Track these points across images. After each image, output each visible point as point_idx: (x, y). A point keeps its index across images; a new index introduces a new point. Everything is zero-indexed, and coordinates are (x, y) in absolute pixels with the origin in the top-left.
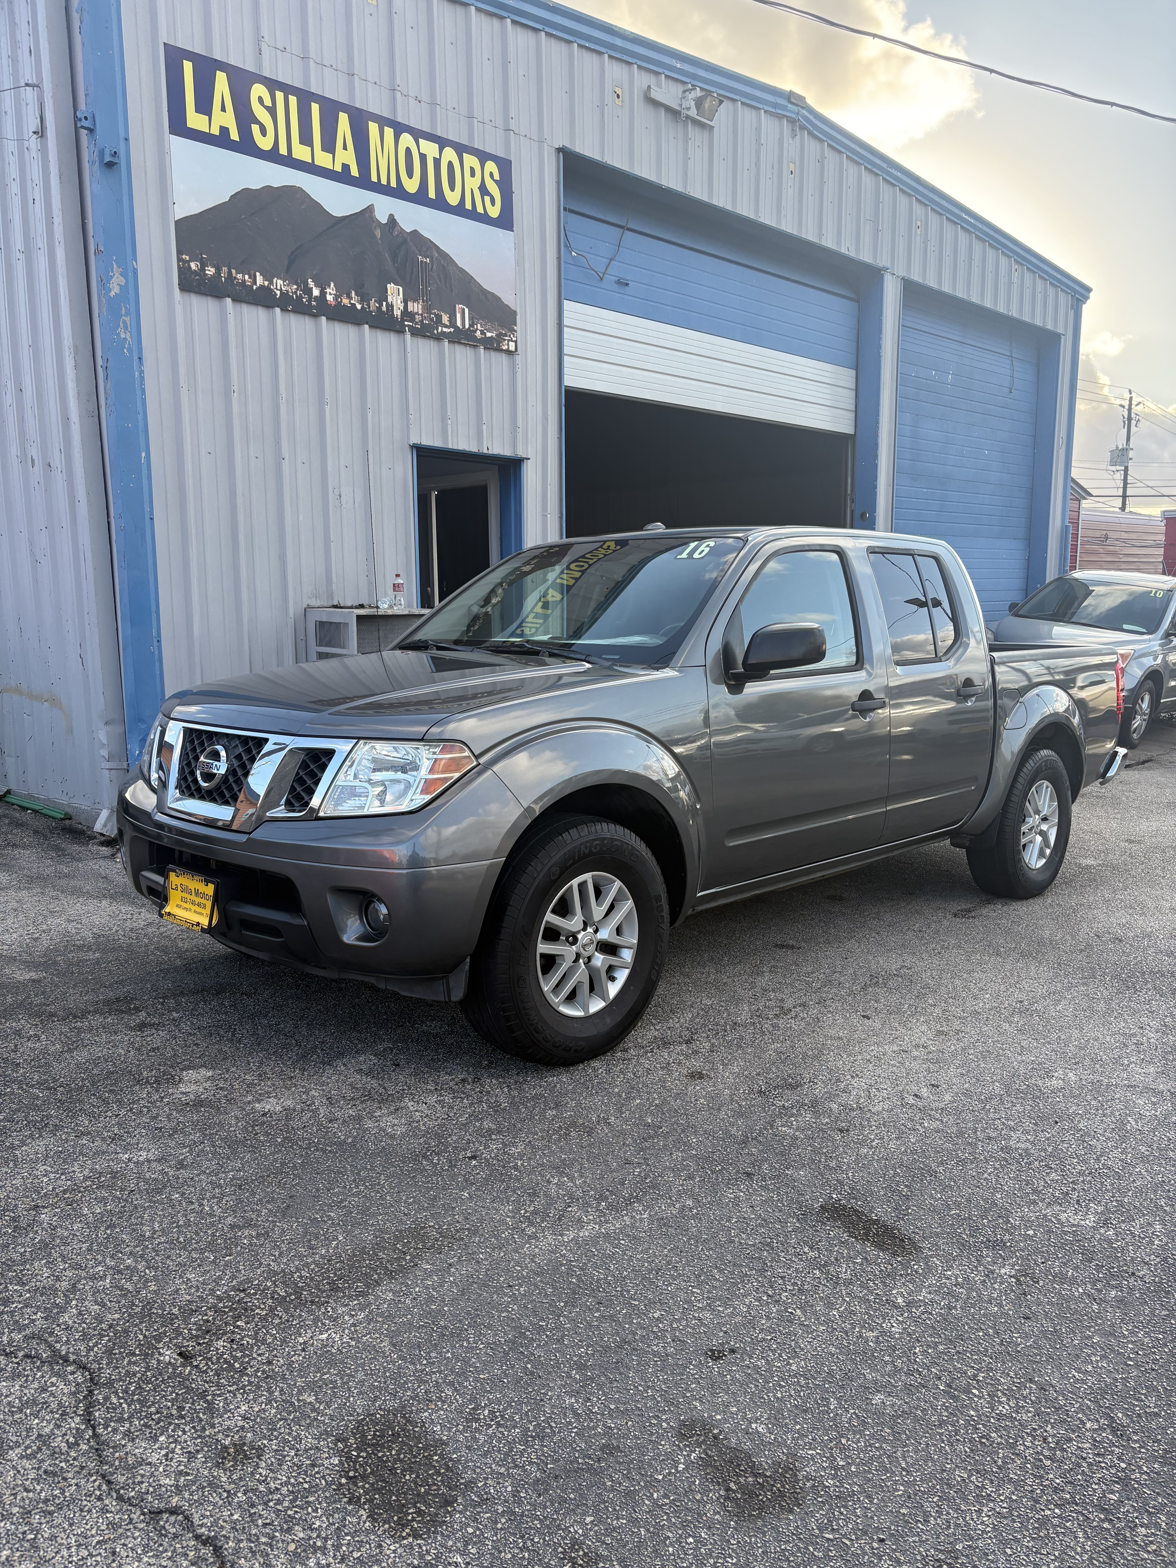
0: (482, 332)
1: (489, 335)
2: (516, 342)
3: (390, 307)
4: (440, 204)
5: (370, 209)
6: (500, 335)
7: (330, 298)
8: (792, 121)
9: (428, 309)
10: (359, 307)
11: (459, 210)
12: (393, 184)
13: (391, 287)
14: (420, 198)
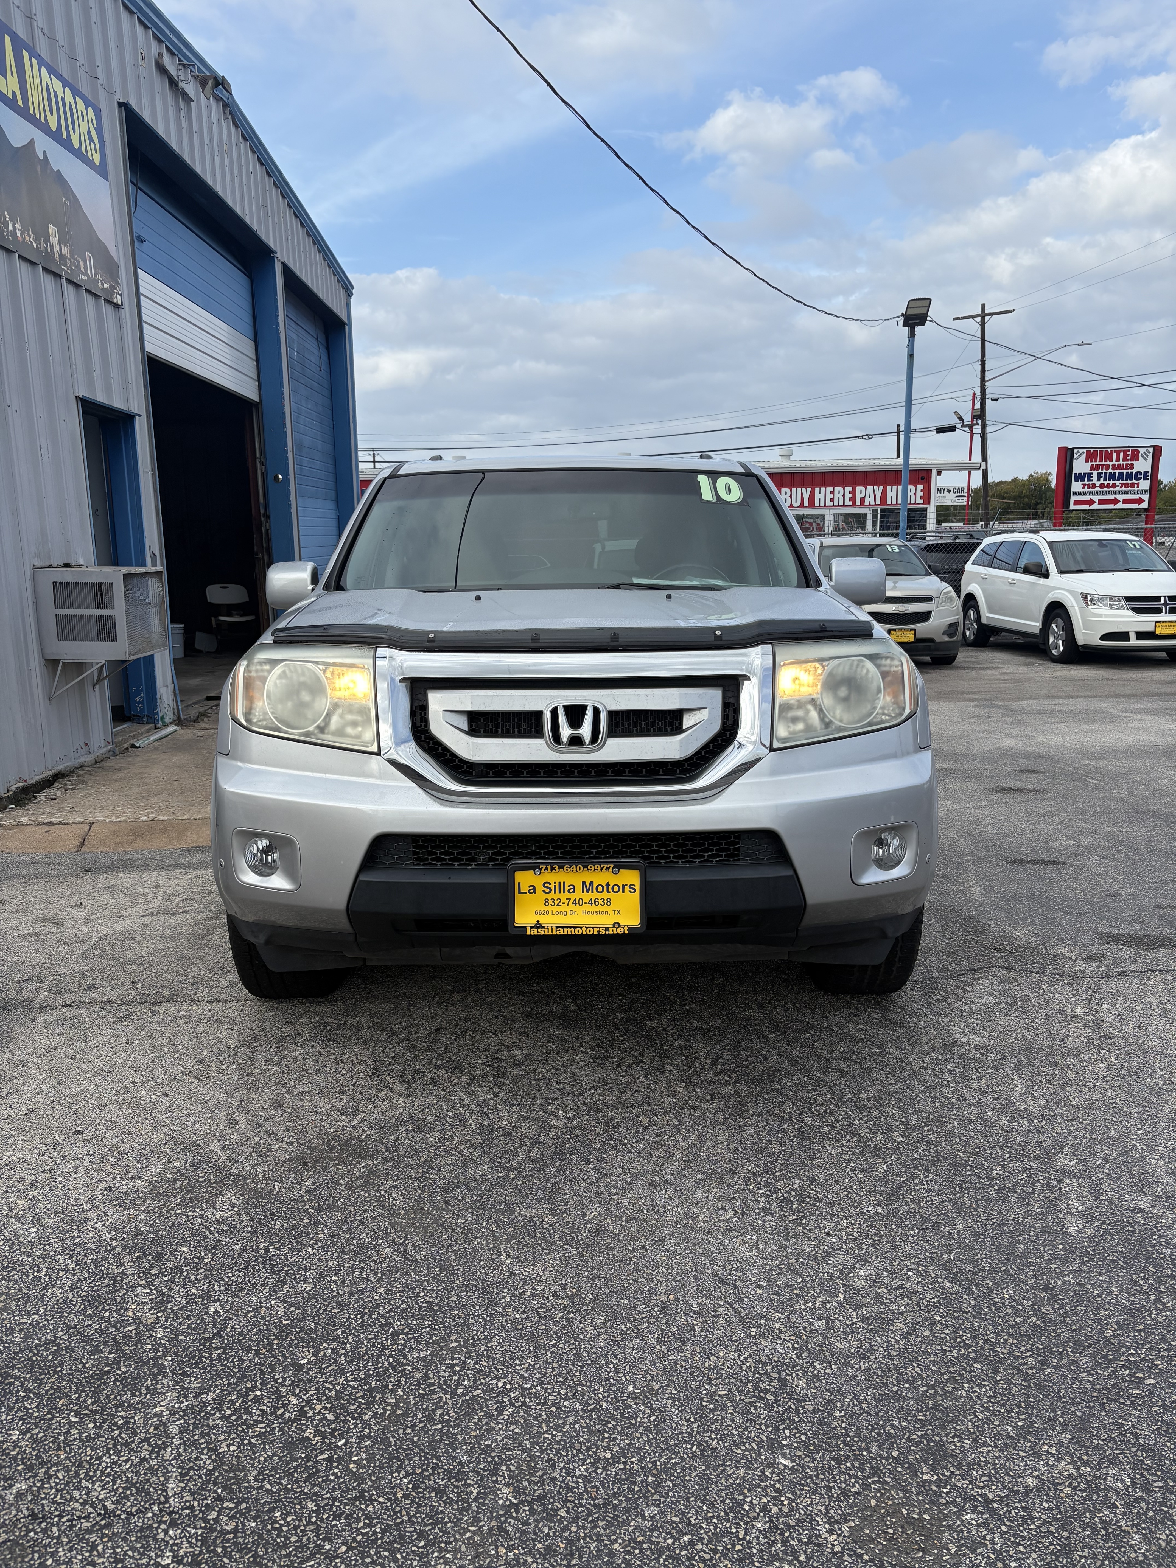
0: (102, 284)
1: (106, 286)
2: (120, 295)
3: (52, 247)
4: (67, 144)
5: (31, 143)
6: (111, 286)
7: (18, 233)
8: (225, 105)
9: (72, 253)
10: (35, 245)
11: (78, 153)
12: (43, 120)
13: (50, 226)
14: (56, 136)
